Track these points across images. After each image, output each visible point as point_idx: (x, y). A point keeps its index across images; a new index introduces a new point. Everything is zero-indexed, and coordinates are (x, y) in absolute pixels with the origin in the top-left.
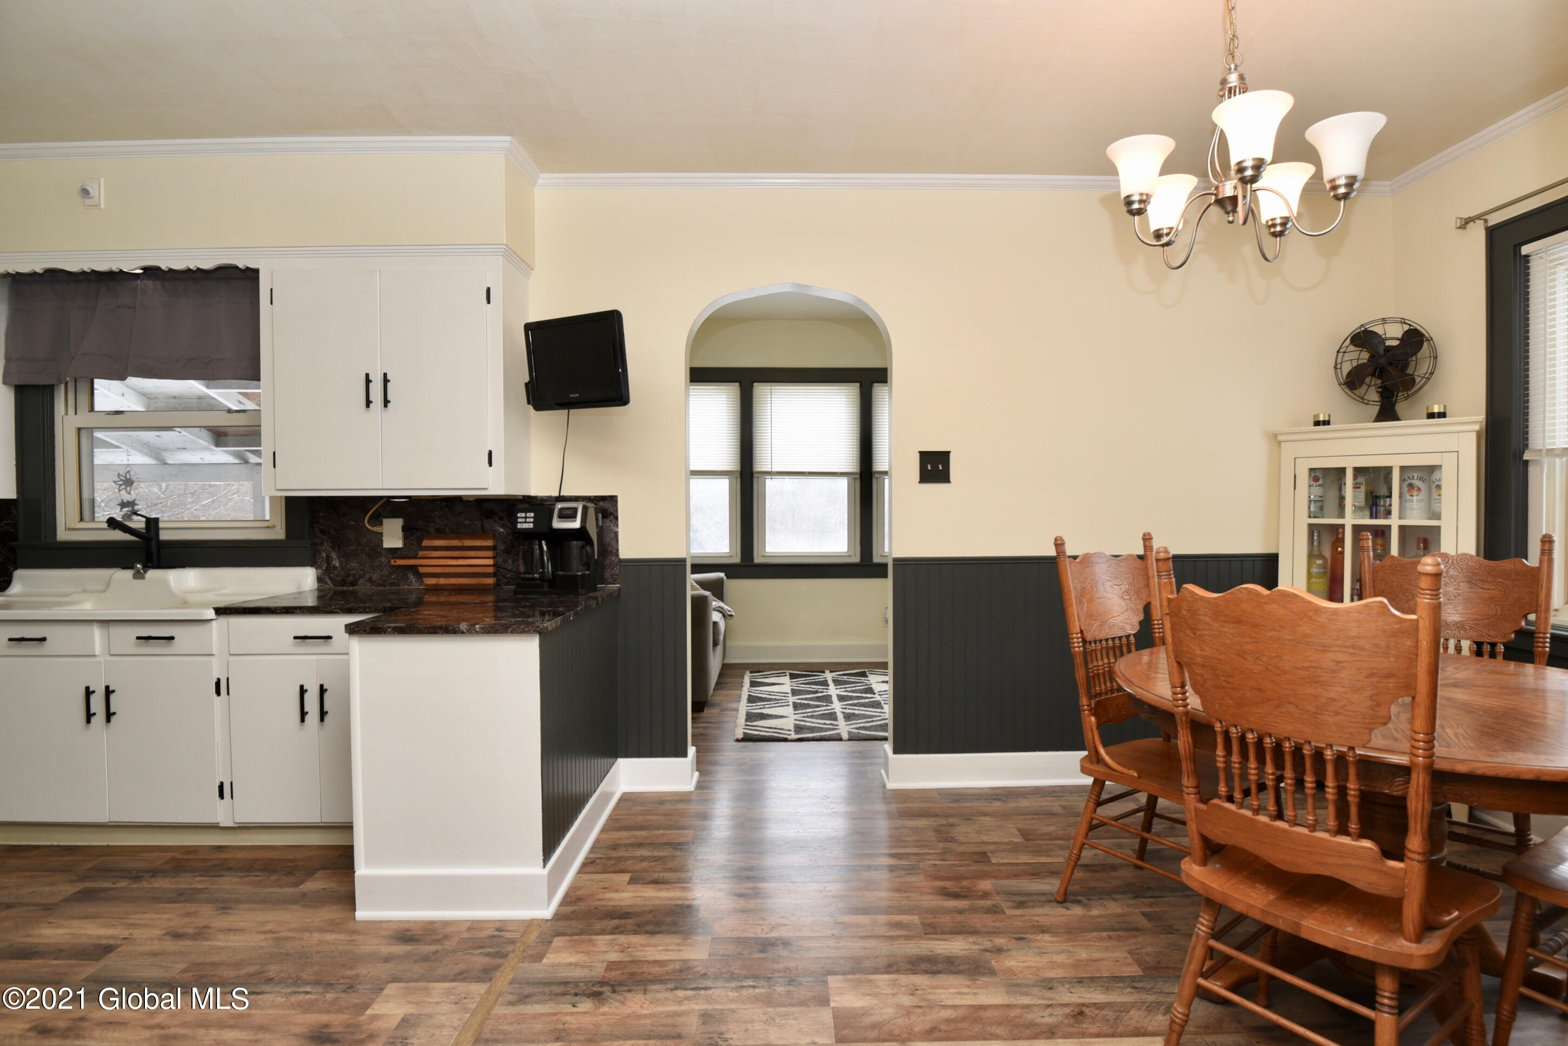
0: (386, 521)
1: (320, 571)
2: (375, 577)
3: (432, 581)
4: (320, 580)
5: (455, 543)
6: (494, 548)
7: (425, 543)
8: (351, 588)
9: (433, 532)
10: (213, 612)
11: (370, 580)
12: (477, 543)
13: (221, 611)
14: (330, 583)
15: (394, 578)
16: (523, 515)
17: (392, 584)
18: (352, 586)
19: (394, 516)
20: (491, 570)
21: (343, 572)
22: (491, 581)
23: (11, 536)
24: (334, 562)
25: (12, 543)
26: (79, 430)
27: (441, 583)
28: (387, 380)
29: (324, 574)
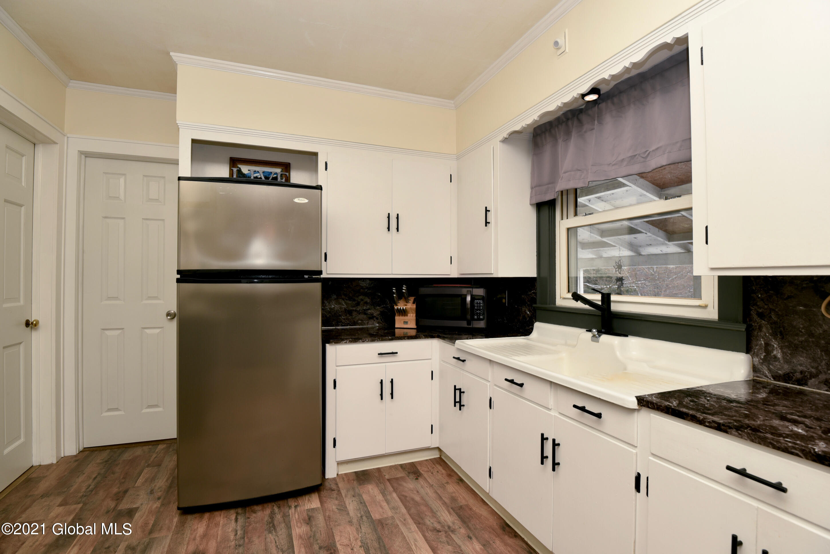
1: (756, 360)
8: (798, 387)
10: (636, 401)
13: (644, 402)
14: (769, 375)
21: (787, 366)
23: (534, 301)
24: (775, 352)
25: (534, 305)
26: (568, 229)
29: (761, 364)
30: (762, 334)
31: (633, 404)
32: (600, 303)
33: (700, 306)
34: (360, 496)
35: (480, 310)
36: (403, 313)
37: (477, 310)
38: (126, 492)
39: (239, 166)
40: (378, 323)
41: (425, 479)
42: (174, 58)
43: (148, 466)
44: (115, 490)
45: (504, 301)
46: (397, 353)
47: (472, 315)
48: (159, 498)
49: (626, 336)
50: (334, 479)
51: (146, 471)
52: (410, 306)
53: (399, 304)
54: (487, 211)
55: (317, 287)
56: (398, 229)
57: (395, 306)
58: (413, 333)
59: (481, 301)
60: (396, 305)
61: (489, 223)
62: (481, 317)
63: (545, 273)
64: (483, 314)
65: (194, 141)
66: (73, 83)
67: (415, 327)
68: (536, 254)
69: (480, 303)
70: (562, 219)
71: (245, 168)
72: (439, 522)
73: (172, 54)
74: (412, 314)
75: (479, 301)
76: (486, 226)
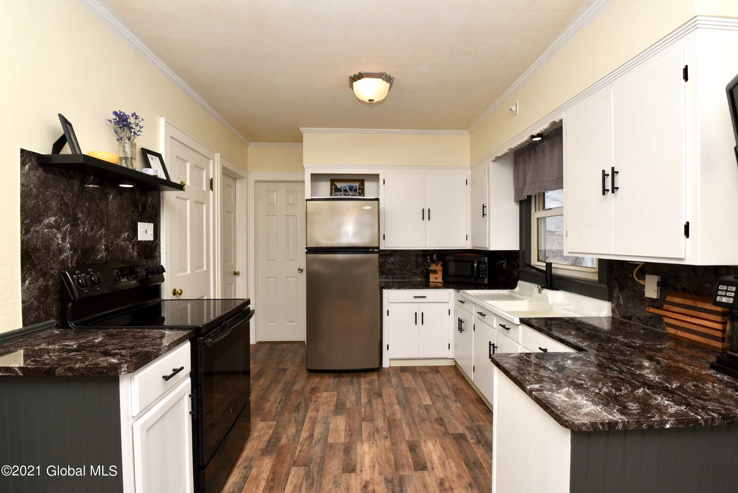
0: (648, 277)
1: (613, 305)
2: (642, 317)
3: (672, 331)
4: (613, 311)
5: (690, 302)
6: (719, 315)
7: (668, 299)
8: (628, 321)
9: (680, 290)
10: (518, 320)
11: (639, 318)
12: (708, 306)
13: (523, 321)
14: (618, 314)
15: (653, 321)
16: (721, 287)
17: (652, 325)
18: (630, 320)
19: (652, 274)
20: (718, 334)
21: (625, 309)
22: (717, 344)
23: (518, 266)
24: (620, 301)
25: (518, 269)
26: (538, 219)
27: (678, 334)
28: (614, 172)
29: (615, 308)
30: (615, 290)
31: (517, 322)
32: (544, 269)
34: (400, 377)
35: (483, 271)
36: (435, 272)
37: (482, 271)
38: (281, 362)
39: (336, 184)
40: (420, 278)
41: (441, 375)
42: (301, 130)
43: (290, 352)
44: (276, 360)
45: (504, 265)
46: (426, 297)
47: (478, 274)
48: (297, 366)
49: (558, 290)
50: (387, 368)
51: (290, 354)
52: (439, 267)
53: (432, 266)
54: (484, 207)
55: (376, 255)
56: (429, 219)
58: (440, 285)
59: (484, 266)
60: (430, 267)
61: (485, 215)
62: (484, 276)
63: (524, 248)
64: (486, 275)
65: (312, 174)
66: (251, 143)
67: (442, 281)
68: (519, 234)
69: (483, 267)
70: (536, 211)
71: (339, 185)
72: (441, 393)
73: (300, 128)
74: (440, 273)
75: (483, 266)
76: (483, 216)
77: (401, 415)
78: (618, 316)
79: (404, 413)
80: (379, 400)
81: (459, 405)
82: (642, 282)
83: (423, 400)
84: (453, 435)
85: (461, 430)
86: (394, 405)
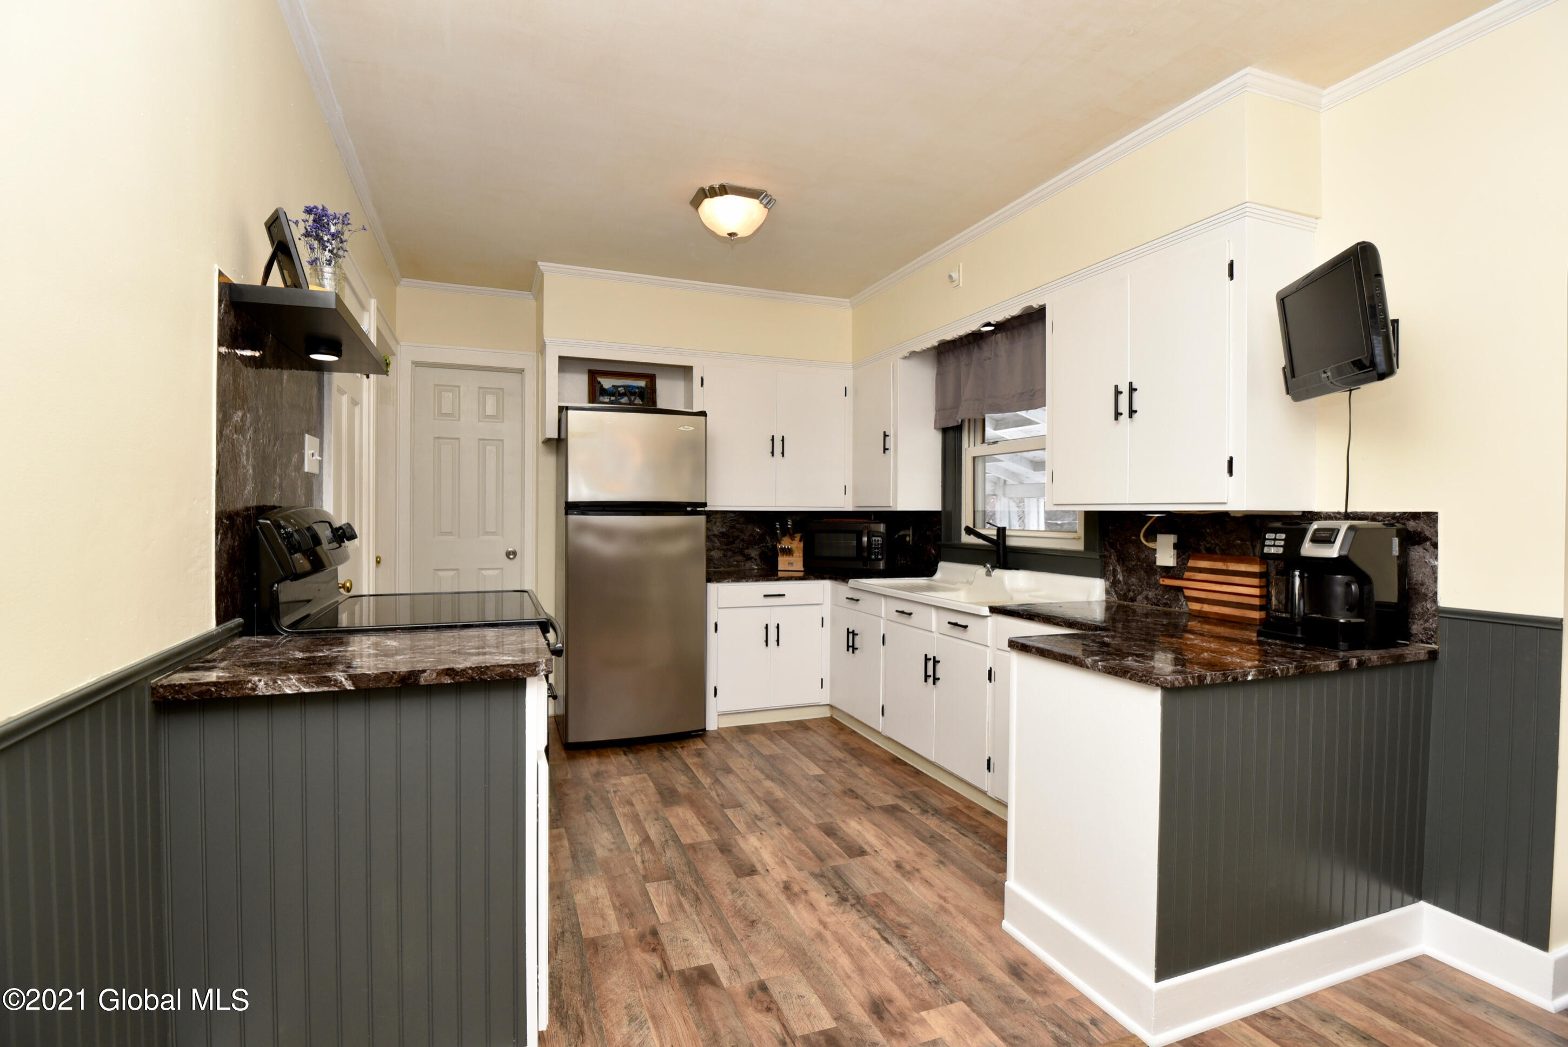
0: (1160, 538)
1: (1108, 583)
2: (1151, 595)
3: (1195, 606)
4: (1107, 592)
5: (1219, 565)
6: (1260, 575)
7: (1191, 563)
8: (1131, 604)
9: (1204, 552)
10: (987, 609)
11: (1147, 598)
12: (1242, 567)
13: (994, 610)
14: (1115, 596)
15: (1167, 599)
16: (1272, 536)
17: (1165, 605)
18: (1133, 601)
19: (1168, 532)
20: (1256, 602)
21: (1125, 587)
22: (1256, 615)
23: (939, 538)
24: (1119, 576)
25: (938, 543)
26: (974, 458)
27: (1204, 610)
28: (1132, 390)
29: (1111, 587)
30: (1111, 561)
31: (986, 611)
32: (995, 538)
33: (1074, 538)
34: (746, 741)
35: (878, 548)
36: (788, 552)
37: (875, 548)
39: (599, 379)
40: (757, 565)
42: (541, 267)
45: (908, 539)
46: (784, 595)
47: (870, 554)
49: (1017, 569)
50: (715, 731)
52: (796, 545)
53: (782, 542)
54: (885, 436)
56: (783, 454)
57: (778, 545)
58: (800, 574)
59: (880, 539)
60: (780, 543)
61: (888, 449)
62: (880, 557)
63: (950, 507)
64: (882, 554)
65: (561, 358)
67: (803, 569)
68: (940, 484)
69: (878, 541)
70: (969, 446)
71: (607, 383)
72: (831, 757)
73: (539, 263)
74: (798, 555)
75: (877, 538)
76: (884, 452)
77: (784, 793)
78: (1114, 598)
79: (786, 790)
80: (731, 777)
81: (868, 770)
82: (1151, 545)
83: (806, 770)
84: (881, 808)
85: (890, 800)
86: (763, 781)
